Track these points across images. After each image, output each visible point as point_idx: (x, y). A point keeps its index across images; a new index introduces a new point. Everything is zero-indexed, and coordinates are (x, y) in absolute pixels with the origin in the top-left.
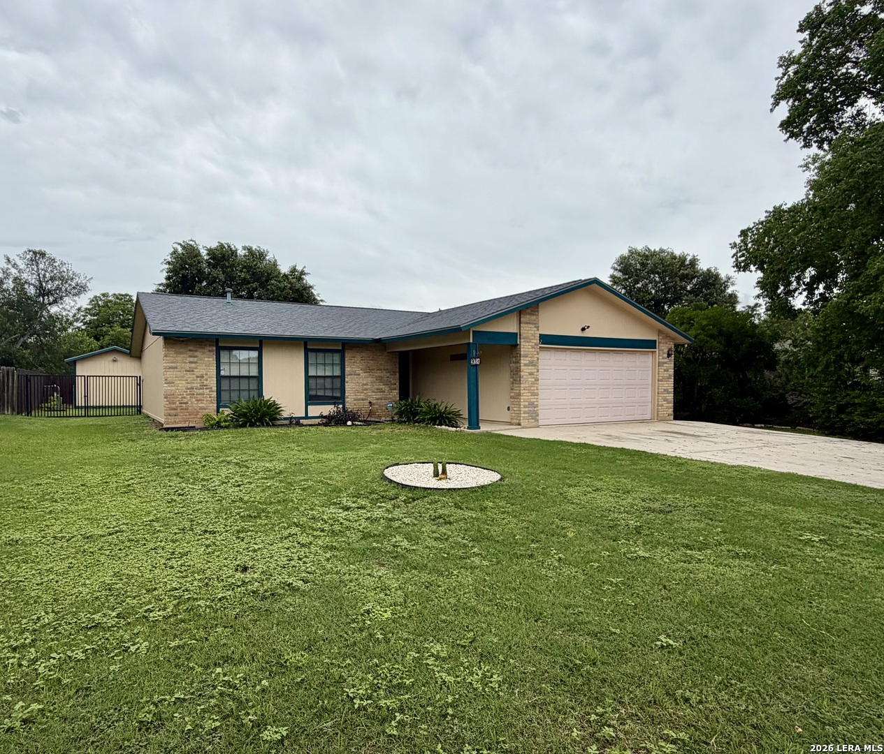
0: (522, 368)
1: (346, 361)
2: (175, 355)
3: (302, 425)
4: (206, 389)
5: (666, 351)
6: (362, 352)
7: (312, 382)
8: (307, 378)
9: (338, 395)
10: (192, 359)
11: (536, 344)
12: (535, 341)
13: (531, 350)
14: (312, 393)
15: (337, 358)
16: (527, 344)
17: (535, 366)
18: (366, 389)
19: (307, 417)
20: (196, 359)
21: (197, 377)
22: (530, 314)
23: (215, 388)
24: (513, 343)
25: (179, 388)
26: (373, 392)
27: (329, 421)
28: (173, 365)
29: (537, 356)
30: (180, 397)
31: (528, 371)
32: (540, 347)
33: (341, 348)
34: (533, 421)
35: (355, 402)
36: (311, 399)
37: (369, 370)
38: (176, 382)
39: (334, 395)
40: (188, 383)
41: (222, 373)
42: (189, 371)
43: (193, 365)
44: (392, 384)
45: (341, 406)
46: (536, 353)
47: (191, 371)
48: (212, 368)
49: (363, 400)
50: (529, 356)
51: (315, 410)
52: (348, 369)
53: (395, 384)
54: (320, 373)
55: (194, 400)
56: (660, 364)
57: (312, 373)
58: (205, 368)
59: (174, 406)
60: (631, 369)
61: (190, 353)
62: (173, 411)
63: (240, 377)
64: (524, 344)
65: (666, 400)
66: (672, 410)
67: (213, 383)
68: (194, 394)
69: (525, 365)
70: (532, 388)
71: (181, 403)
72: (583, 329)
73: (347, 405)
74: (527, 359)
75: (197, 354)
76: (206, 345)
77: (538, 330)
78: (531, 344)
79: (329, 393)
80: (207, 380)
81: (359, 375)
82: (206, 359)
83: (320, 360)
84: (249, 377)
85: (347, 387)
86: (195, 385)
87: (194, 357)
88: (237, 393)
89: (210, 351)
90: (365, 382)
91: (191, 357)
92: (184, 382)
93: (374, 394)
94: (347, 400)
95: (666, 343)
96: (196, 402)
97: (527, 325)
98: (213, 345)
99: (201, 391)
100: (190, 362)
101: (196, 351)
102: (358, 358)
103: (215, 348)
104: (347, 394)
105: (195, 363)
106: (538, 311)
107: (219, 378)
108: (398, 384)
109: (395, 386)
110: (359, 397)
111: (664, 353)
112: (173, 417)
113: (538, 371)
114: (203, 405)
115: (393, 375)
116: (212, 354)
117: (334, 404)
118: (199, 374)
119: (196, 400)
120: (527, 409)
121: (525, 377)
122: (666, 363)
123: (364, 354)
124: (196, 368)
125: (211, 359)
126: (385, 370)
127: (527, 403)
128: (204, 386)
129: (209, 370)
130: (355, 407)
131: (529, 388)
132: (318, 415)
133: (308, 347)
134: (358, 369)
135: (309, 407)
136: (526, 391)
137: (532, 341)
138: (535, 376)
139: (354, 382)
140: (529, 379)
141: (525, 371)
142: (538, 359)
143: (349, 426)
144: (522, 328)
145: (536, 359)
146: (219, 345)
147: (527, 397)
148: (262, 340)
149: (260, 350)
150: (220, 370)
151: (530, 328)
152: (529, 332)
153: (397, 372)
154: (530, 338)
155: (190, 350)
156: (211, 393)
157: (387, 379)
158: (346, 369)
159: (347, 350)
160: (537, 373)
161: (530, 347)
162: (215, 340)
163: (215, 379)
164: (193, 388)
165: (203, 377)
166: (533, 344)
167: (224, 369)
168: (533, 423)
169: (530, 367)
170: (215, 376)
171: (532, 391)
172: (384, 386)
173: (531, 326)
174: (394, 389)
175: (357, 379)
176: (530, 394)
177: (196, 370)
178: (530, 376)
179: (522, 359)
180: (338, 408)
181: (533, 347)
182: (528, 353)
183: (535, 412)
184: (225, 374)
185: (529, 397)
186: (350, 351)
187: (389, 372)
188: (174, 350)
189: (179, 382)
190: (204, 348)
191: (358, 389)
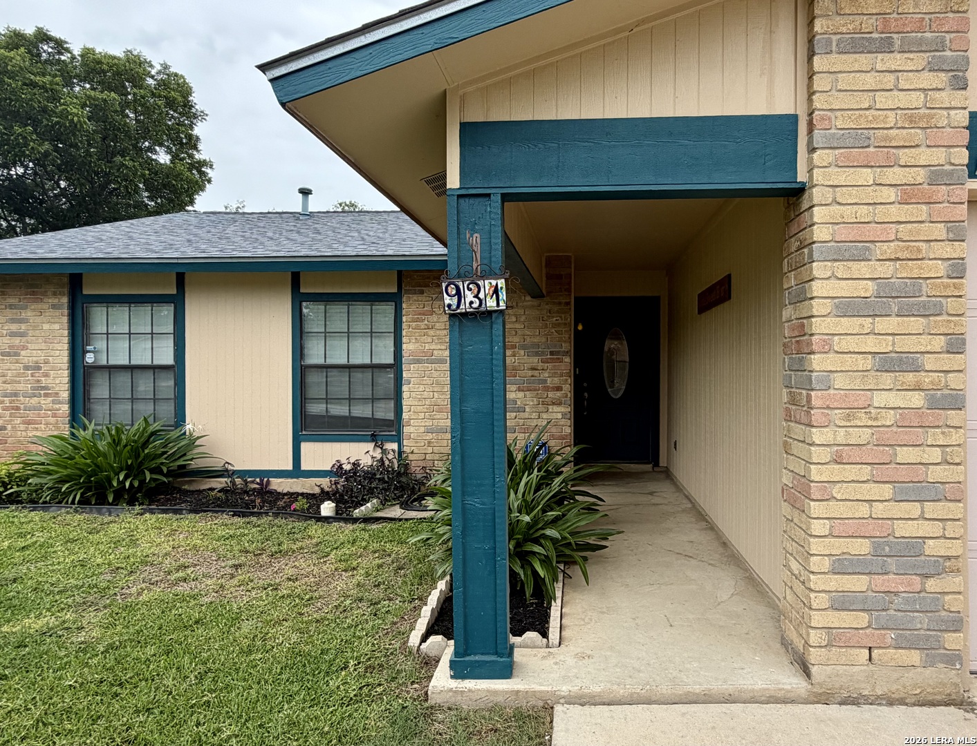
0: (819, 326)
1: (404, 326)
4: (46, 395)
7: (314, 378)
8: (301, 372)
9: (391, 416)
10: (14, 327)
14: (316, 409)
16: (867, 175)
17: (927, 311)
19: (297, 472)
20: (23, 327)
21: (27, 368)
23: (65, 395)
24: (773, 179)
29: (948, 250)
31: (871, 344)
33: (392, 288)
34: (915, 657)
35: (430, 436)
36: (309, 426)
39: (380, 415)
40: (4, 382)
41: (88, 359)
42: (9, 354)
43: (17, 341)
44: (547, 389)
45: (392, 446)
46: (940, 231)
47: (13, 353)
48: (58, 346)
50: (889, 249)
52: (409, 347)
53: (559, 389)
54: (338, 357)
55: (18, 421)
57: (312, 356)
58: (43, 346)
61: (10, 313)
63: (132, 369)
67: (60, 381)
68: (18, 408)
69: (847, 308)
70: (905, 454)
73: (408, 445)
74: (862, 269)
75: (29, 314)
76: (45, 294)
77: (962, 83)
79: (362, 412)
80: (46, 375)
81: (443, 361)
82: (46, 326)
83: (339, 323)
84: (153, 369)
85: (405, 395)
86: (20, 387)
87: (20, 321)
88: (128, 406)
89: (54, 307)
91: (13, 321)
94: (406, 430)
96: (22, 427)
97: (864, 60)
98: (62, 294)
99: (35, 401)
100: (13, 334)
101: (25, 308)
103: (65, 300)
104: (405, 416)
105: (22, 335)
107: (78, 370)
108: (568, 388)
109: (559, 394)
113: (956, 345)
115: (552, 361)
116: (58, 313)
117: (374, 439)
118: (30, 361)
119: (24, 423)
120: (858, 583)
124: (24, 348)
125: (57, 326)
126: (523, 347)
127: (862, 547)
128: (41, 390)
129: (52, 353)
130: (430, 450)
131: (884, 454)
132: (328, 468)
133: (302, 291)
134: (439, 347)
135: (306, 447)
136: (851, 472)
137: (904, 156)
138: (927, 379)
139: (427, 380)
140: (879, 399)
141: (839, 343)
142: (958, 270)
143: (327, 519)
144: (819, 83)
145: (941, 268)
146: (85, 292)
147: (864, 510)
148: (184, 273)
149: (177, 302)
150: (85, 352)
151: (891, 78)
152: (882, 100)
153: (566, 353)
154: (887, 138)
155: (11, 307)
156: (57, 406)
157: (530, 373)
158: (404, 346)
159: (408, 292)
160: (955, 361)
161: (891, 194)
162: (66, 280)
163: (66, 373)
164: (16, 395)
165: (39, 368)
166: (921, 175)
167: (95, 348)
168: (911, 674)
169: (883, 324)
170: (66, 366)
171: (903, 474)
172: (521, 395)
173: (895, 61)
174: (554, 404)
175: (435, 374)
176: (887, 491)
177: (23, 353)
178: (887, 379)
179: (818, 269)
180: (384, 452)
181: (909, 194)
182: (871, 232)
183: (932, 605)
184: (104, 362)
185: (879, 510)
186: (415, 297)
187: (537, 354)
190: (42, 300)
191: (439, 402)
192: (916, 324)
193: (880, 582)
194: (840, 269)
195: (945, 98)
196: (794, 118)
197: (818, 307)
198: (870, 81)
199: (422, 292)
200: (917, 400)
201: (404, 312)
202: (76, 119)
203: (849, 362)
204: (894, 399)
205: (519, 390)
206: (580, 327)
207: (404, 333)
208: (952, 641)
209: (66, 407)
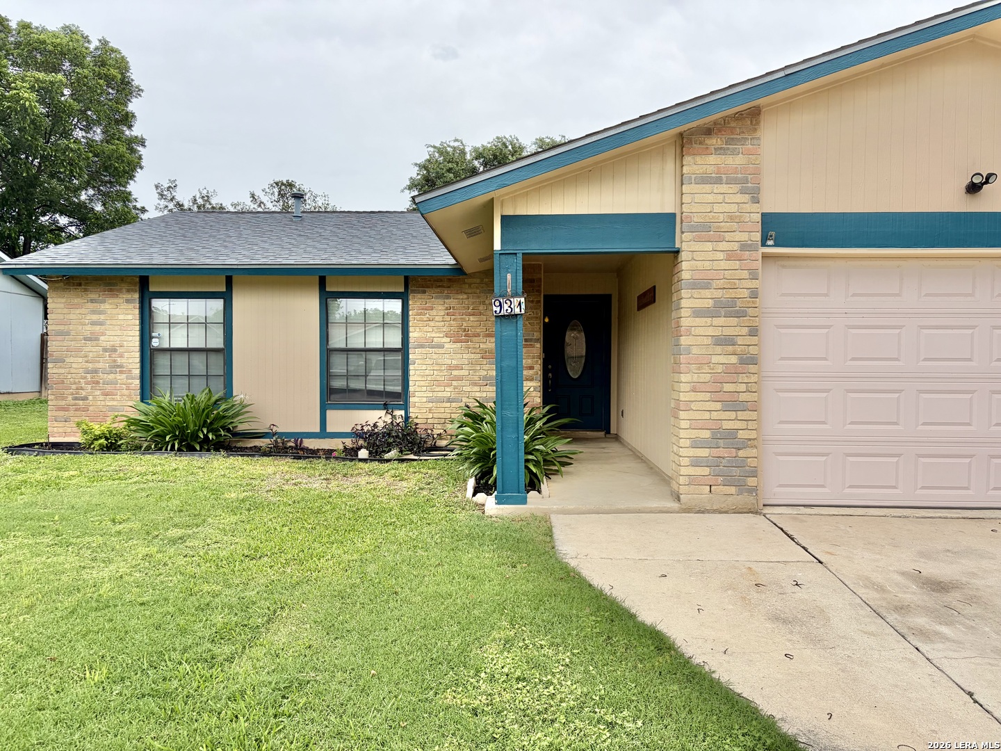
0: (685, 322)
1: (411, 318)
2: (66, 311)
3: (309, 454)
4: (121, 372)
6: (448, 298)
7: (336, 359)
8: (325, 352)
9: (395, 389)
10: (95, 317)
11: (745, 247)
12: (744, 237)
13: (724, 265)
14: (338, 384)
16: (709, 246)
17: (740, 314)
18: (459, 378)
19: (323, 433)
20: (102, 317)
21: (105, 350)
22: (720, 151)
23: (137, 372)
24: (659, 247)
25: (73, 371)
26: (475, 384)
28: (61, 328)
29: (750, 284)
30: (74, 387)
31: (711, 331)
32: (765, 257)
33: (402, 288)
34: (733, 490)
35: (430, 404)
36: (332, 396)
37: (464, 336)
38: (67, 360)
40: (87, 362)
41: (154, 343)
42: (90, 339)
43: (97, 328)
45: (400, 413)
46: (745, 274)
47: (93, 338)
48: (131, 333)
49: (449, 400)
50: (721, 283)
51: (344, 420)
52: (414, 335)
53: (531, 368)
54: (357, 342)
55: (98, 393)
57: (337, 340)
58: (119, 333)
59: (63, 403)
61: (90, 305)
62: (61, 413)
63: (189, 351)
64: (697, 247)
67: (133, 361)
68: (98, 383)
69: (698, 313)
70: (728, 387)
71: (76, 399)
72: (973, 188)
73: (413, 411)
74: (707, 293)
75: (106, 306)
76: (120, 291)
77: (756, 201)
78: (724, 247)
79: (376, 385)
80: (121, 356)
81: (441, 346)
82: (121, 317)
84: (206, 351)
85: (411, 373)
86: (100, 365)
87: (100, 313)
89: (128, 301)
90: (454, 362)
91: (94, 312)
92: (80, 360)
93: (477, 388)
94: (413, 400)
96: (102, 398)
97: (707, 187)
98: (134, 291)
99: (111, 376)
100: (94, 323)
101: (103, 301)
102: (440, 310)
103: (137, 296)
104: (412, 389)
105: (101, 324)
106: (755, 141)
107: (148, 354)
108: (539, 367)
109: (531, 372)
110: (440, 394)
112: (61, 424)
113: (754, 332)
114: (115, 403)
115: (527, 346)
116: (131, 306)
117: (385, 407)
118: (108, 345)
119: (103, 394)
120: (704, 453)
121: (695, 350)
123: (452, 302)
124: (103, 334)
125: (130, 317)
127: (706, 434)
128: (116, 367)
129: (127, 338)
130: (430, 416)
131: (717, 387)
132: (349, 431)
133: (327, 290)
134: (438, 335)
135: (330, 413)
136: (701, 396)
137: (728, 236)
138: (739, 349)
139: (428, 361)
140: (715, 359)
141: (694, 331)
142: (754, 294)
143: (364, 460)
144: (686, 199)
145: (746, 293)
146: (150, 290)
147: (707, 415)
148: (231, 276)
149: (227, 297)
150: (151, 338)
151: (721, 197)
152: (717, 208)
153: (537, 340)
154: (719, 227)
155: (92, 301)
156: (130, 381)
158: (411, 335)
159: (414, 292)
160: (754, 340)
161: (721, 256)
162: (138, 279)
163: (138, 355)
164: (95, 371)
165: (115, 351)
166: (736, 246)
167: (159, 335)
168: (730, 499)
169: (717, 322)
170: (138, 349)
171: (727, 397)
173: (723, 188)
175: (436, 356)
176: (718, 406)
177: (103, 338)
178: (719, 349)
179: (684, 293)
180: (394, 417)
181: (730, 256)
182: (710, 275)
183: (741, 464)
184: (166, 346)
185: (715, 415)
186: (419, 296)
188: (63, 300)
189: (72, 360)
190: (117, 296)
191: (438, 378)
192: (734, 321)
193: (715, 452)
194: (696, 293)
195: (749, 207)
196: (674, 215)
197: (684, 313)
198: (710, 198)
199: (424, 292)
200: (734, 359)
201: (410, 307)
202: (27, 103)
203: (700, 340)
204: (723, 359)
206: (547, 320)
207: (411, 324)
208: (751, 482)
209: (138, 382)
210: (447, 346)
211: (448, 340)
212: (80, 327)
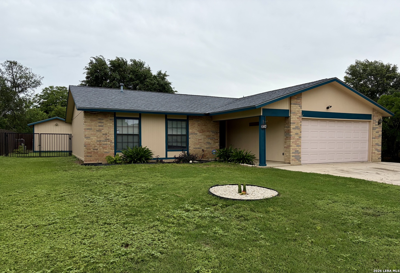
0: (291, 130)
1: (189, 126)
2: (90, 122)
3: (164, 163)
4: (108, 141)
5: (377, 121)
6: (198, 121)
7: (169, 138)
8: (167, 135)
9: (185, 145)
10: (100, 124)
11: (300, 117)
12: (299, 115)
13: (297, 120)
14: (170, 144)
15: (184, 124)
16: (295, 116)
17: (299, 129)
18: (201, 143)
19: (166, 158)
20: (102, 124)
21: (103, 134)
22: (296, 99)
23: (113, 141)
24: (287, 116)
25: (93, 141)
26: (205, 144)
27: (179, 160)
28: (89, 127)
29: (300, 123)
30: (93, 146)
31: (295, 132)
32: (302, 118)
33: (186, 119)
34: (298, 161)
35: (194, 149)
36: (169, 148)
37: (202, 131)
39: (183, 145)
40: (98, 138)
41: (118, 132)
42: (99, 131)
43: (101, 128)
44: (215, 140)
45: (186, 152)
46: (300, 122)
47: (100, 131)
48: (112, 129)
49: (199, 148)
50: (296, 123)
51: (171, 154)
52: (190, 131)
53: (217, 140)
54: (175, 133)
55: (101, 147)
56: (374, 129)
57: (170, 132)
58: (108, 129)
59: (89, 151)
60: (355, 131)
61: (99, 121)
62: (89, 154)
63: (128, 135)
64: (293, 116)
65: (376, 150)
66: (381, 155)
67: (112, 138)
68: (101, 144)
69: (293, 129)
70: (297, 142)
71: (94, 150)
72: (328, 108)
73: (190, 151)
74: (294, 125)
75: (104, 121)
76: (108, 116)
77: (301, 108)
78: (297, 116)
79: (179, 145)
80: (109, 136)
81: (197, 134)
82: (108, 124)
83: (174, 126)
84: (133, 135)
85: (190, 141)
86: (102, 139)
87: (102, 123)
88: (126, 144)
89: (110, 119)
90: (200, 138)
91: (100, 123)
92: (95, 137)
93: (205, 145)
94: (190, 148)
95: (378, 116)
96: (102, 149)
97: (295, 105)
98: (113, 116)
99: (105, 142)
100: (99, 126)
101: (103, 119)
102: (196, 125)
103: (113, 118)
104: (189, 145)
105: (102, 126)
106: (301, 97)
107: (116, 135)
108: (219, 139)
109: (217, 141)
110: (196, 147)
111: (376, 122)
112: (89, 158)
113: (301, 132)
114: (107, 151)
115: (216, 134)
116: (112, 121)
117: (182, 150)
119: (103, 148)
120: (294, 154)
121: (293, 135)
122: (377, 128)
123: (199, 122)
124: (103, 129)
125: (111, 124)
126: (211, 131)
127: (294, 151)
128: (107, 140)
129: (110, 131)
130: (194, 152)
132: (173, 157)
134: (196, 131)
135: (168, 152)
136: (293, 144)
138: (299, 135)
139: (194, 138)
140: (296, 137)
141: (293, 132)
142: (301, 125)
143: (191, 163)
144: (292, 107)
146: (116, 116)
147: (294, 147)
148: (141, 114)
149: (140, 119)
152: (296, 109)
153: (218, 133)
154: (296, 113)
155: (99, 119)
156: (111, 144)
157: (212, 136)
159: (190, 119)
161: (296, 118)
162: (114, 113)
164: (101, 141)
165: (107, 135)
166: (298, 116)
167: (119, 130)
168: (297, 163)
169: (296, 130)
170: (113, 134)
171: (297, 144)
172: (211, 141)
173: (297, 106)
174: (217, 143)
175: (195, 137)
176: (296, 146)
177: (103, 131)
178: (296, 135)
179: (291, 125)
181: (298, 118)
183: (299, 156)
184: (121, 133)
186: (191, 120)
187: (214, 133)
188: (90, 119)
189: (92, 137)
190: (107, 118)
191: (196, 142)
193: (296, 154)
196: (289, 110)
197: (291, 128)
198: (295, 107)
199: (193, 120)
205: (211, 140)
208: (300, 160)
209: (114, 144)
210: (198, 134)
211: (198, 132)
212: (95, 127)
